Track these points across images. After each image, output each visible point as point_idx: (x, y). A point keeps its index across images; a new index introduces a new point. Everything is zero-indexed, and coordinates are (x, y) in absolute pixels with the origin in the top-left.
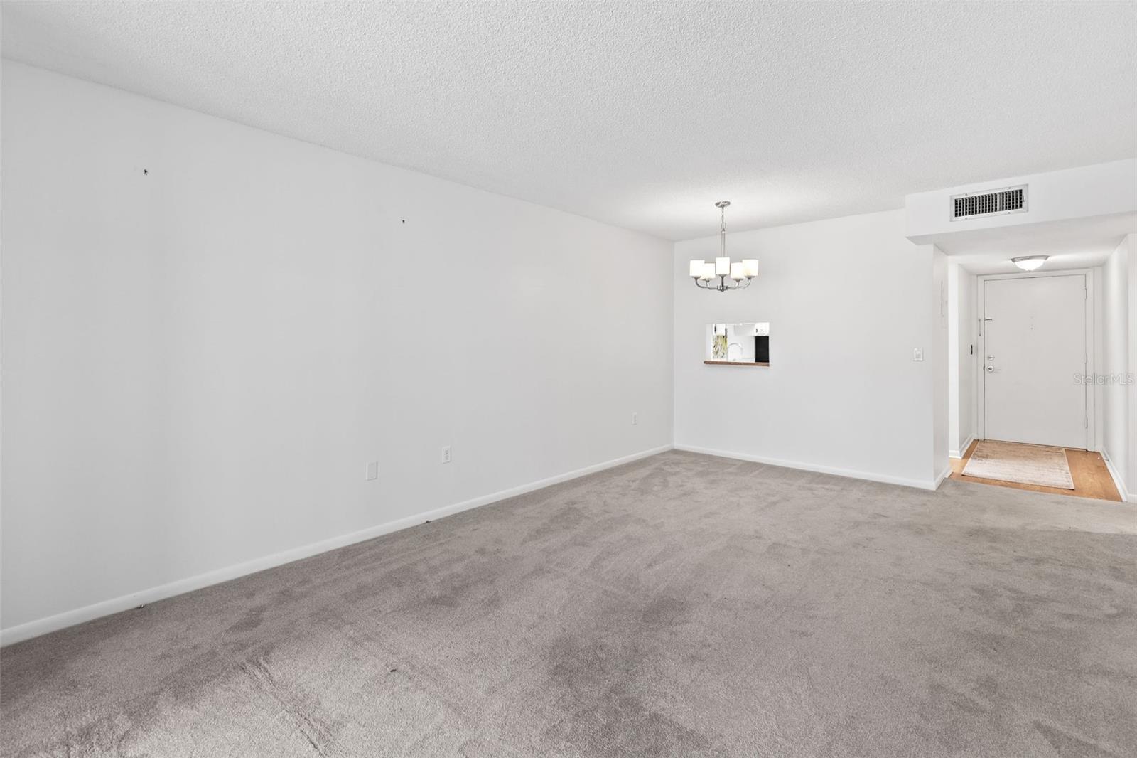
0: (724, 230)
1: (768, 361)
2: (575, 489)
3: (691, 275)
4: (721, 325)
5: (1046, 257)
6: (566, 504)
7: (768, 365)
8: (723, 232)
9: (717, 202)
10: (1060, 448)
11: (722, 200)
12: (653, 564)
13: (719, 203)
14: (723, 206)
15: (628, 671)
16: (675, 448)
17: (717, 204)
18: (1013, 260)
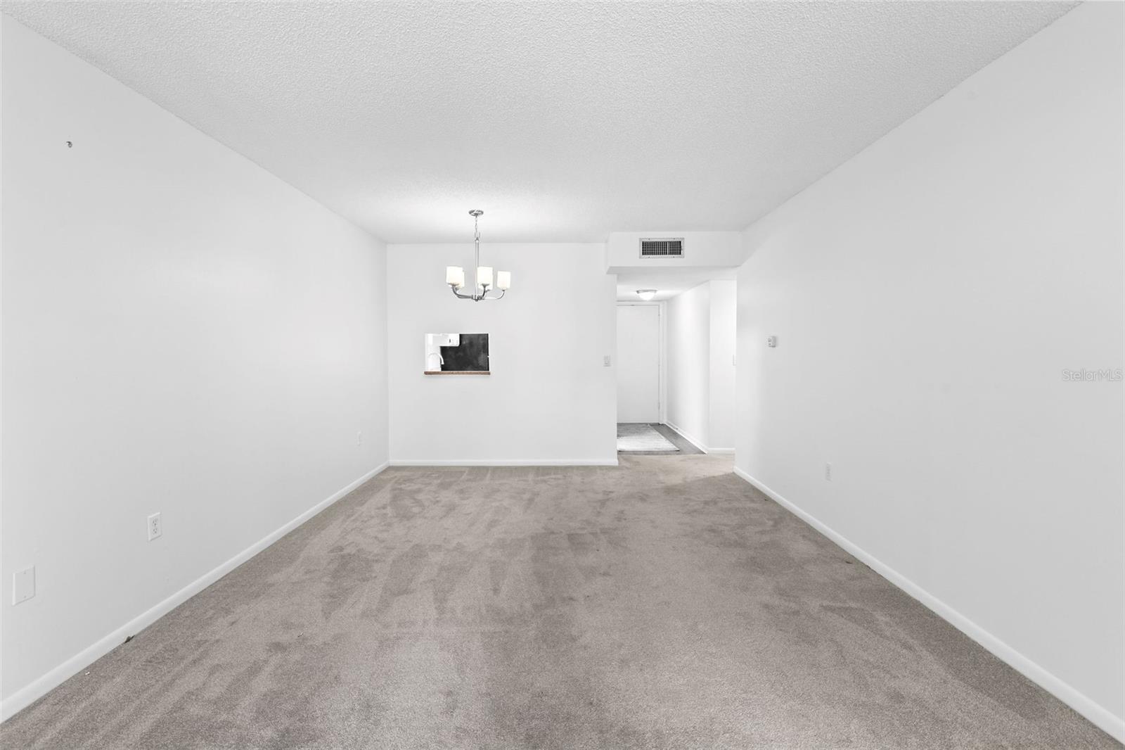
0: (477, 239)
1: (488, 370)
2: (323, 532)
3: (447, 281)
4: (429, 335)
5: (656, 291)
6: (332, 551)
7: (489, 374)
8: (477, 241)
9: (471, 210)
10: (647, 424)
11: (476, 208)
12: (497, 587)
13: (473, 211)
14: (476, 215)
15: (591, 704)
16: (391, 465)
17: (470, 213)
18: (638, 292)
